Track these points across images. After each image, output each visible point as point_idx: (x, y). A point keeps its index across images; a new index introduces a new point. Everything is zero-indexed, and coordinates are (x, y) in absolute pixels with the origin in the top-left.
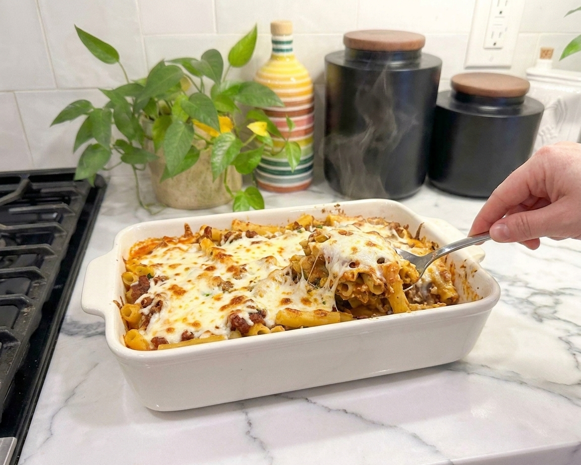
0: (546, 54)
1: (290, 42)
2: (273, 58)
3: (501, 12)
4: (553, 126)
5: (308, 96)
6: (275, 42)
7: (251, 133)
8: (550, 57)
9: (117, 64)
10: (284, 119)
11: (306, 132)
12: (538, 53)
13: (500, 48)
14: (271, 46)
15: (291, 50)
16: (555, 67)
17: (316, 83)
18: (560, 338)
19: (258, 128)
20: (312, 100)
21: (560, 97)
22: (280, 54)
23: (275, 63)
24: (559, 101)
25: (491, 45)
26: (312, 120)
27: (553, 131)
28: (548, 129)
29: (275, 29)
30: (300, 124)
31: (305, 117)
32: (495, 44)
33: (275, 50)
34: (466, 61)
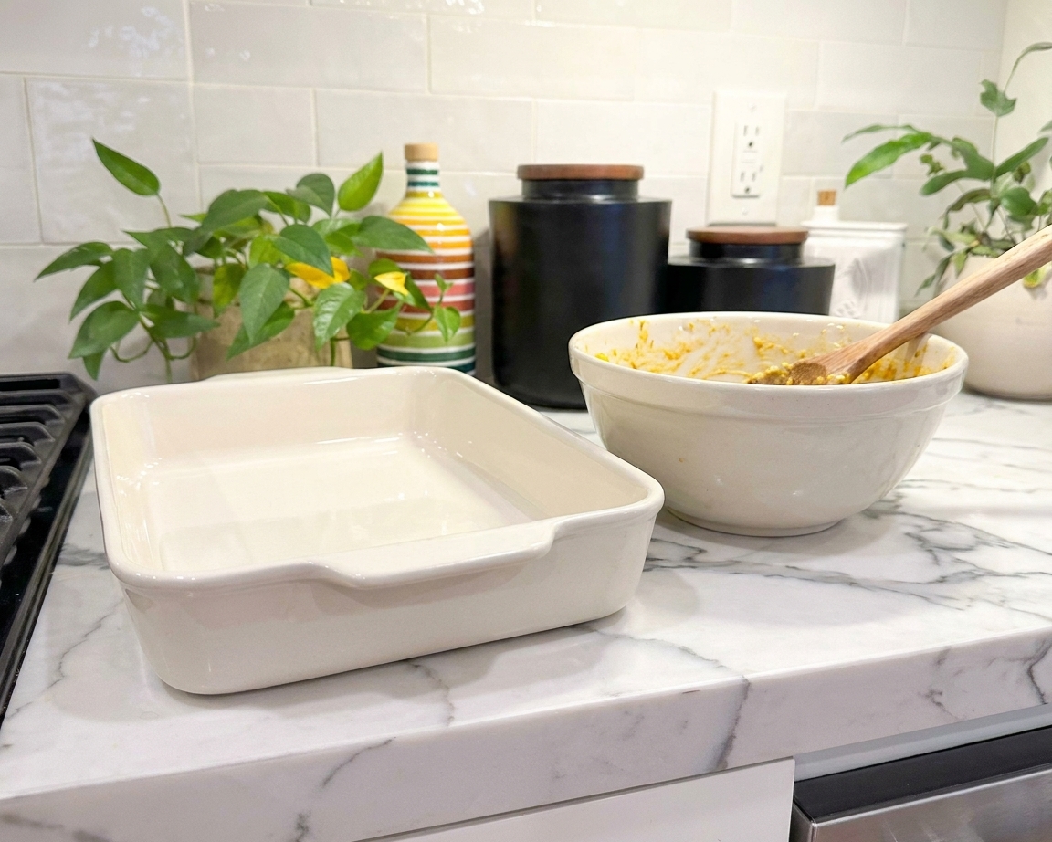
0: (826, 198)
1: (434, 172)
2: (409, 195)
3: (751, 144)
4: (855, 300)
5: (466, 251)
6: (411, 172)
7: (382, 289)
8: (832, 204)
9: (153, 199)
10: (433, 283)
11: (467, 305)
12: (814, 197)
13: (755, 197)
14: (404, 177)
15: (435, 184)
16: (843, 217)
17: (475, 244)
18: (908, 535)
19: (392, 281)
20: (472, 258)
21: (859, 255)
22: (419, 189)
23: (413, 201)
24: (857, 262)
25: (742, 192)
26: (471, 288)
27: (854, 309)
28: (847, 307)
29: (411, 152)
30: (456, 292)
31: (462, 282)
32: (748, 190)
33: (412, 184)
34: (707, 214)
